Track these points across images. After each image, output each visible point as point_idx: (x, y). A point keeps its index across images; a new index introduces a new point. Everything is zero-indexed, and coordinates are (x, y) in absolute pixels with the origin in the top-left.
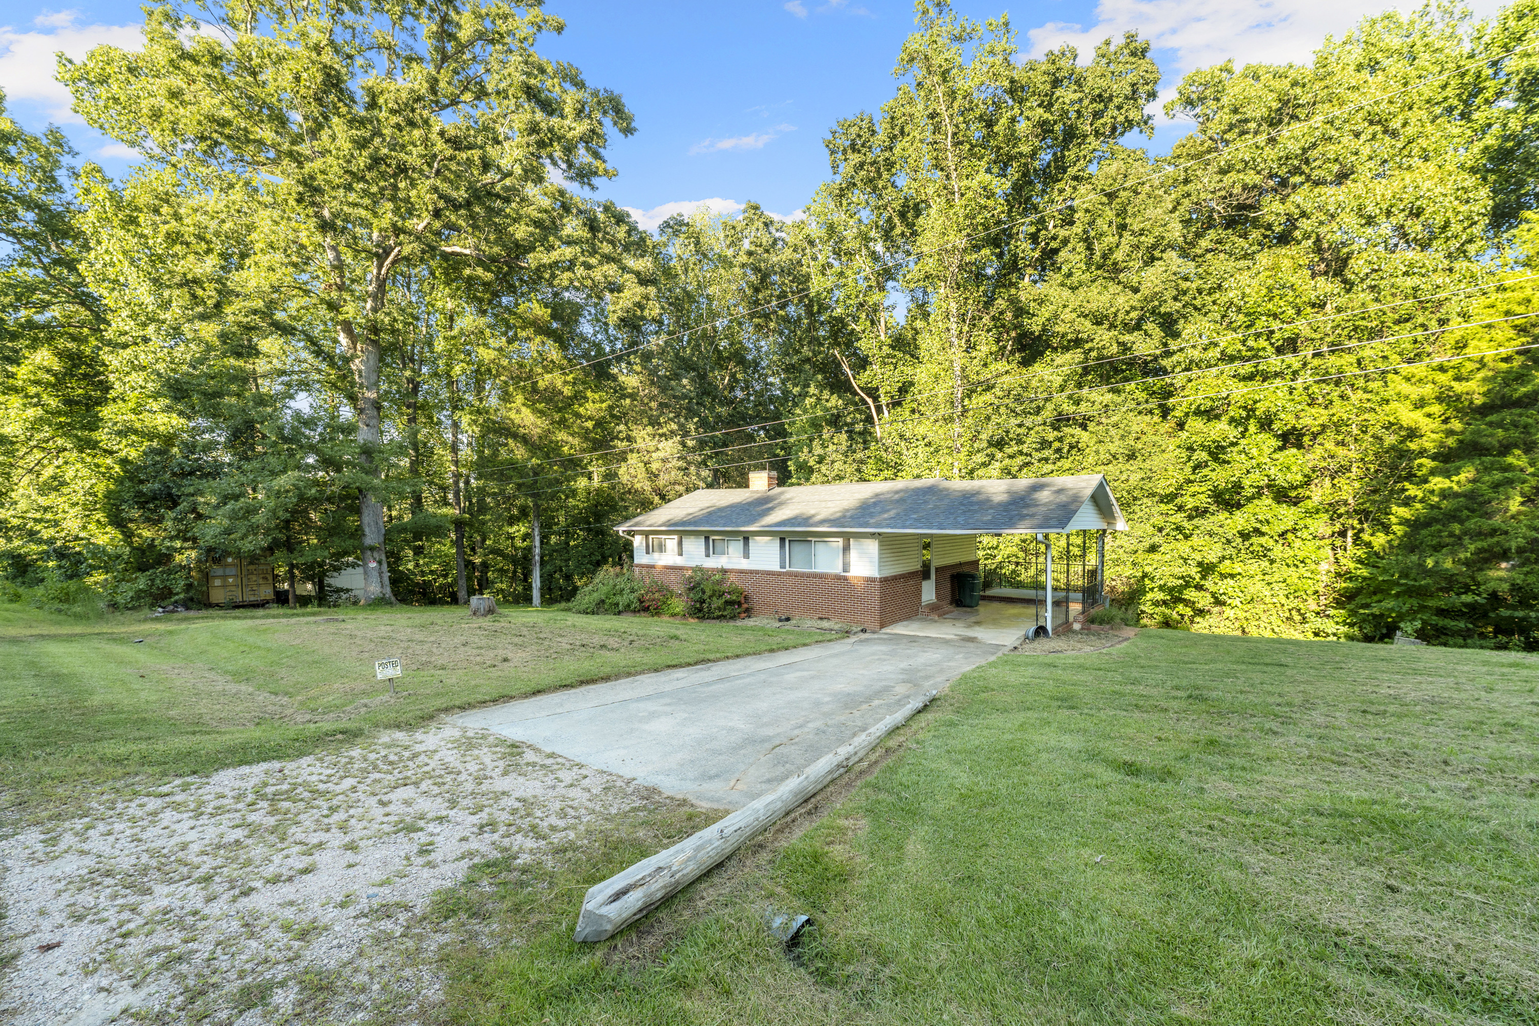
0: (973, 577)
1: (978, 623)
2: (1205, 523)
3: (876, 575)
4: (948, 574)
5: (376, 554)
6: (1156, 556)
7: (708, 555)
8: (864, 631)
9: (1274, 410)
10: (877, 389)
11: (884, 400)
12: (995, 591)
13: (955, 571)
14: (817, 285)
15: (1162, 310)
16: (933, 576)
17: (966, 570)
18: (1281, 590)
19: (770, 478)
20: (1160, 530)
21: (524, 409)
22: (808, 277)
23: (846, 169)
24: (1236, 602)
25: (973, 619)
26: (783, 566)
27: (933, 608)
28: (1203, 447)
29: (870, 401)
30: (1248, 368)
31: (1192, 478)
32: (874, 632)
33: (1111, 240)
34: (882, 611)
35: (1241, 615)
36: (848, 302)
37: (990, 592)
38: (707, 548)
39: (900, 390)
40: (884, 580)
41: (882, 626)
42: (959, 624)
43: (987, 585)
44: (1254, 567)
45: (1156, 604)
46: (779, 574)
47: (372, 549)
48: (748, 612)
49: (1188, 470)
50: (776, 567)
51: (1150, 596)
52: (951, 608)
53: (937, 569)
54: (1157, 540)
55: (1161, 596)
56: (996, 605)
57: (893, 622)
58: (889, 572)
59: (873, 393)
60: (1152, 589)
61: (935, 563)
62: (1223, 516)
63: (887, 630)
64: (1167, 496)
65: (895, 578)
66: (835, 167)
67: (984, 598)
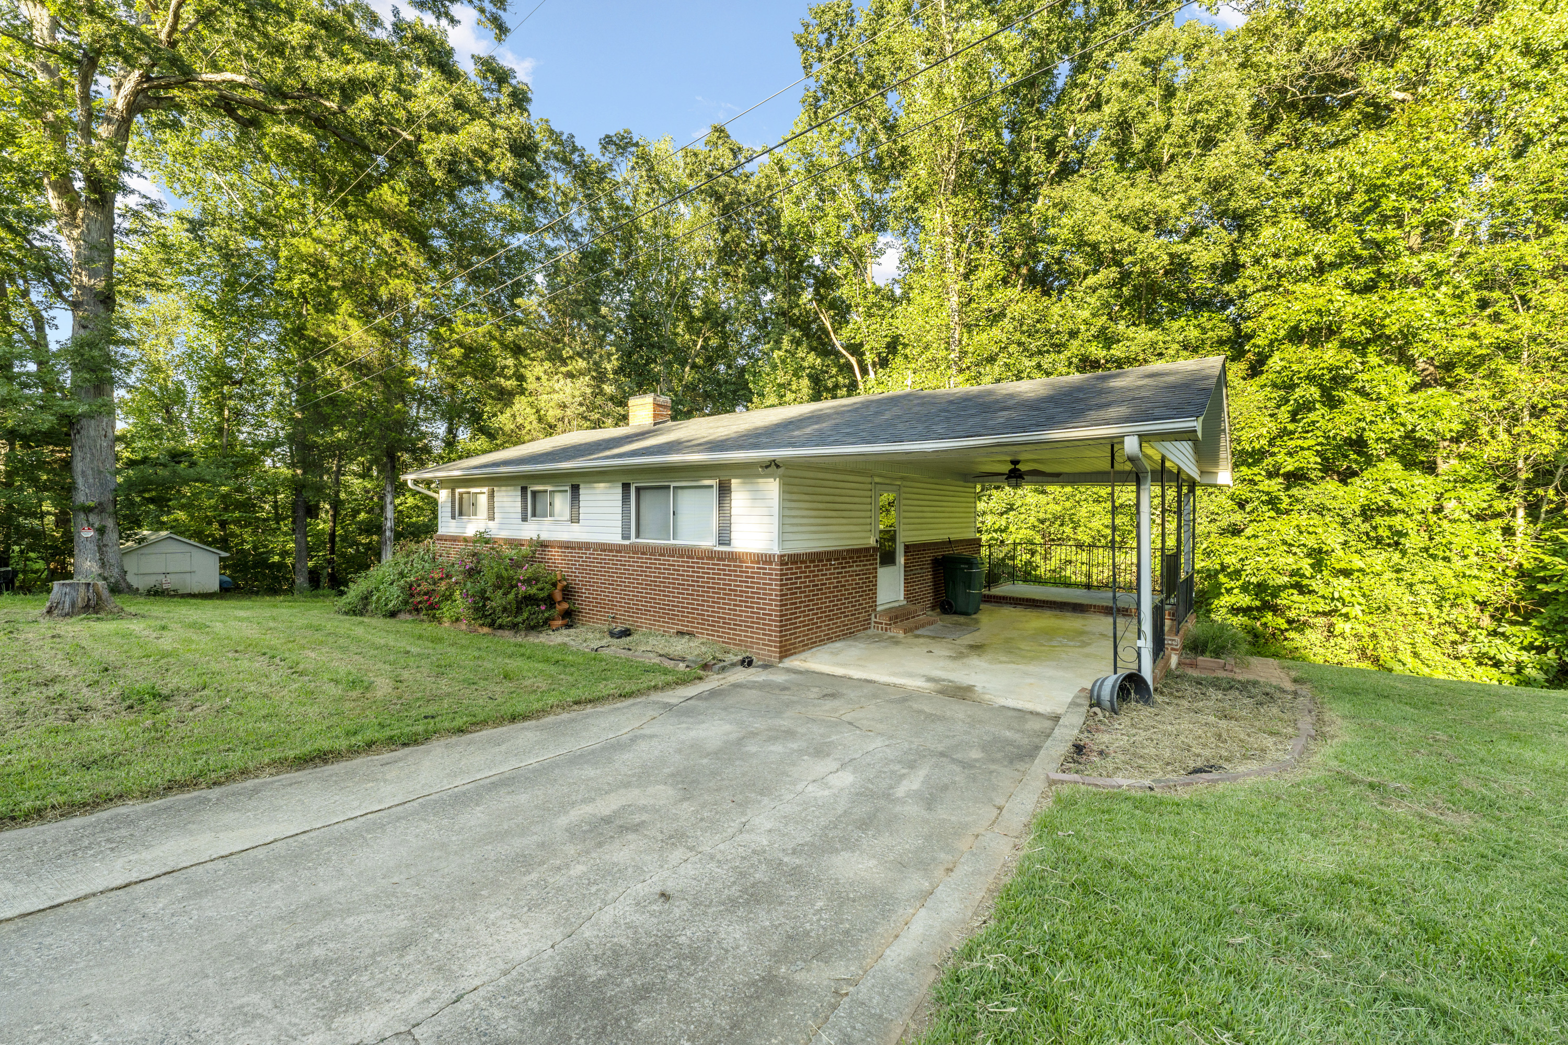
0: (970, 562)
1: (977, 648)
2: (1311, 494)
3: (776, 550)
4: (928, 557)
5: (92, 518)
6: (1239, 541)
7: (524, 519)
8: (747, 663)
9: (1417, 324)
10: (861, 344)
11: (869, 358)
12: (1005, 589)
13: (939, 554)
14: (788, 216)
15: (1232, 205)
16: (901, 559)
17: (957, 551)
18: (1426, 593)
19: (657, 405)
20: (1241, 505)
21: (352, 322)
22: (779, 212)
23: (824, 69)
24: (1356, 611)
25: (968, 639)
26: (626, 536)
27: (897, 616)
28: (1311, 379)
29: (853, 360)
30: (1363, 275)
31: (1291, 427)
32: (766, 666)
33: (1157, 118)
34: (786, 623)
35: (1362, 629)
36: (827, 240)
37: (996, 591)
38: (525, 508)
39: (888, 346)
40: (790, 561)
41: (785, 653)
42: (941, 650)
43: (992, 579)
44: (1378, 559)
45: (1235, 610)
46: (619, 549)
47: (88, 510)
48: (570, 618)
49: (1284, 414)
50: (614, 537)
51: (1226, 600)
52: (933, 615)
53: (908, 548)
54: (1238, 518)
55: (1245, 600)
56: (1008, 612)
57: (810, 644)
58: (804, 544)
59: (856, 349)
60: (1229, 591)
61: (905, 537)
62: (1332, 485)
63: (794, 662)
64: (1251, 454)
65: (816, 558)
66: (807, 67)
67: (989, 599)
